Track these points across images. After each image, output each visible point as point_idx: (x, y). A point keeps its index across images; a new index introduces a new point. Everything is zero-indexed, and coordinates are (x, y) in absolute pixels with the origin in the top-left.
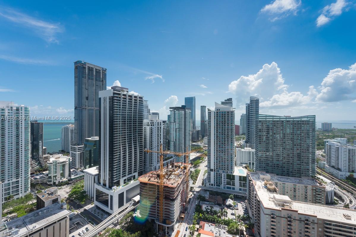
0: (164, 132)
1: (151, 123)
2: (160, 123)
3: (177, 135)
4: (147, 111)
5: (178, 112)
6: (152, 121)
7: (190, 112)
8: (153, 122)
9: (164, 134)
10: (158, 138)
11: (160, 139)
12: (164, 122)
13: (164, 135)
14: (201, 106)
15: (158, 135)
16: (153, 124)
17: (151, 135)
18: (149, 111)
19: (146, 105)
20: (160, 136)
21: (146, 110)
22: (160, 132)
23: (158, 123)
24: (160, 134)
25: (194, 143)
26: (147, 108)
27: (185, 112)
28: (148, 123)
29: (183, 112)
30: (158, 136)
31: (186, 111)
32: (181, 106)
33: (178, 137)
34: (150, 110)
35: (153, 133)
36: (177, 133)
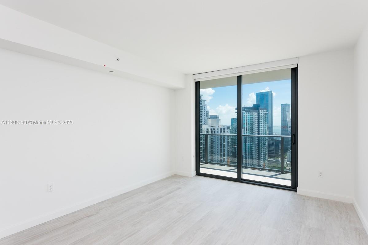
0: (228, 142)
1: (211, 129)
2: (224, 129)
3: (247, 146)
4: (205, 114)
5: (248, 113)
6: (212, 126)
7: (265, 114)
8: (214, 128)
9: (228, 144)
10: (221, 150)
11: (224, 151)
12: (228, 128)
13: (228, 146)
14: (282, 105)
15: (221, 145)
16: (214, 131)
17: (212, 146)
18: (208, 114)
19: (204, 106)
20: (224, 147)
21: (204, 112)
22: (224, 142)
23: (221, 129)
24: (224, 145)
25: (271, 159)
26: (205, 109)
27: (258, 113)
28: (208, 129)
29: (256, 114)
30: (221, 147)
31: (261, 112)
32: (252, 106)
33: (248, 149)
34: (209, 112)
35: (214, 143)
36: (247, 143)
